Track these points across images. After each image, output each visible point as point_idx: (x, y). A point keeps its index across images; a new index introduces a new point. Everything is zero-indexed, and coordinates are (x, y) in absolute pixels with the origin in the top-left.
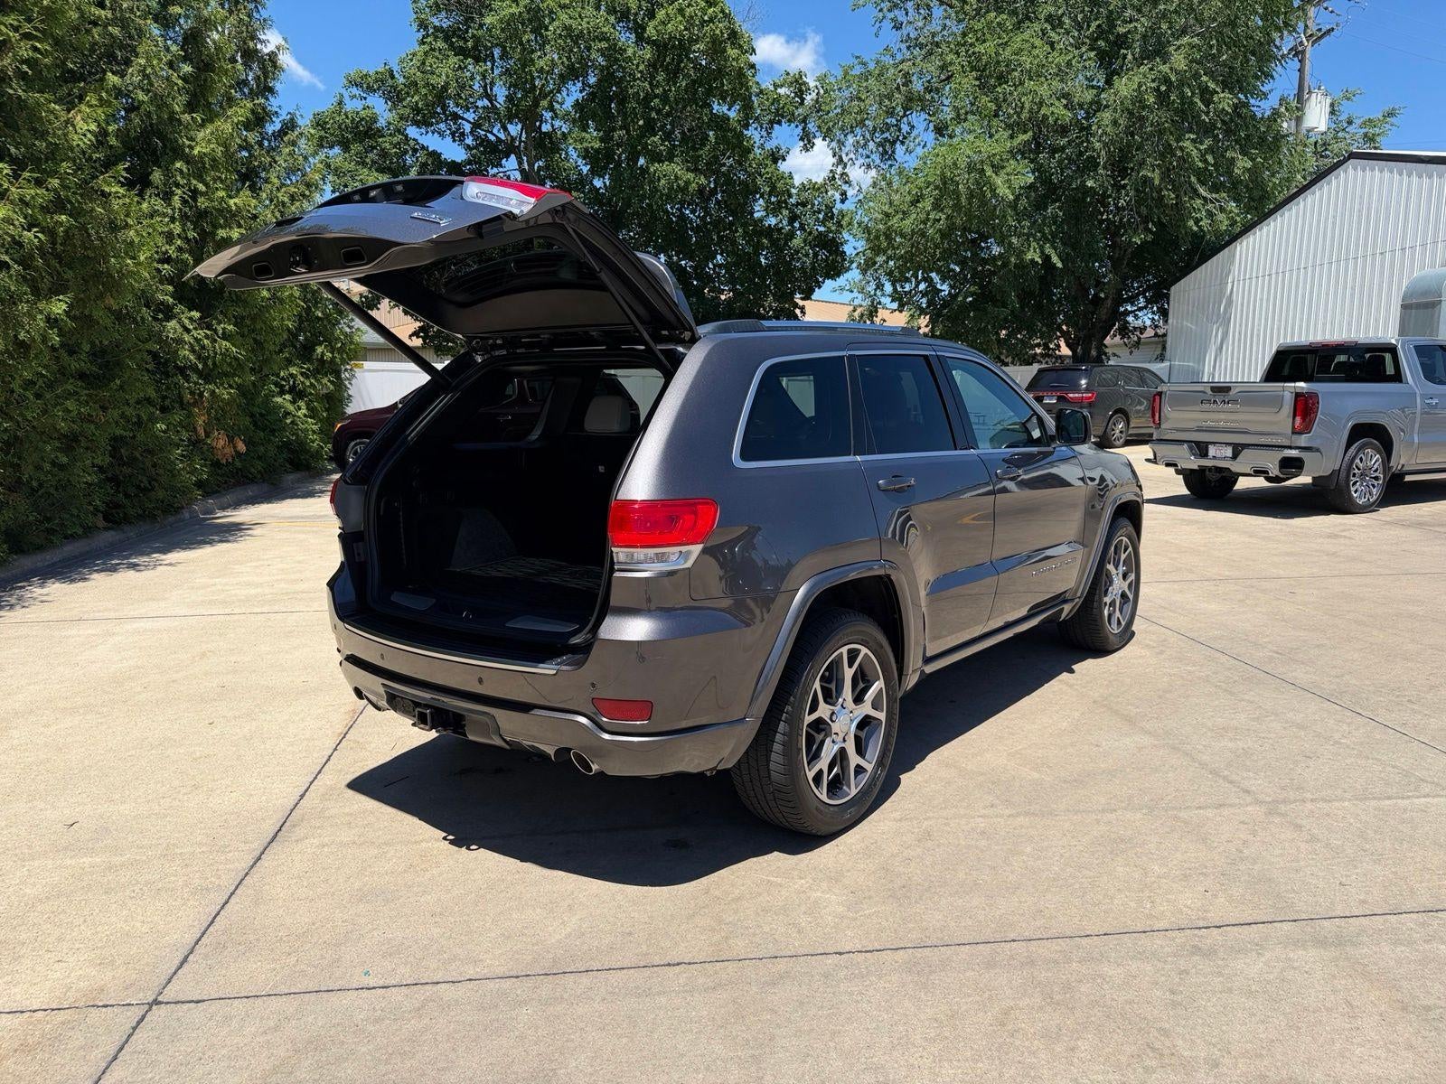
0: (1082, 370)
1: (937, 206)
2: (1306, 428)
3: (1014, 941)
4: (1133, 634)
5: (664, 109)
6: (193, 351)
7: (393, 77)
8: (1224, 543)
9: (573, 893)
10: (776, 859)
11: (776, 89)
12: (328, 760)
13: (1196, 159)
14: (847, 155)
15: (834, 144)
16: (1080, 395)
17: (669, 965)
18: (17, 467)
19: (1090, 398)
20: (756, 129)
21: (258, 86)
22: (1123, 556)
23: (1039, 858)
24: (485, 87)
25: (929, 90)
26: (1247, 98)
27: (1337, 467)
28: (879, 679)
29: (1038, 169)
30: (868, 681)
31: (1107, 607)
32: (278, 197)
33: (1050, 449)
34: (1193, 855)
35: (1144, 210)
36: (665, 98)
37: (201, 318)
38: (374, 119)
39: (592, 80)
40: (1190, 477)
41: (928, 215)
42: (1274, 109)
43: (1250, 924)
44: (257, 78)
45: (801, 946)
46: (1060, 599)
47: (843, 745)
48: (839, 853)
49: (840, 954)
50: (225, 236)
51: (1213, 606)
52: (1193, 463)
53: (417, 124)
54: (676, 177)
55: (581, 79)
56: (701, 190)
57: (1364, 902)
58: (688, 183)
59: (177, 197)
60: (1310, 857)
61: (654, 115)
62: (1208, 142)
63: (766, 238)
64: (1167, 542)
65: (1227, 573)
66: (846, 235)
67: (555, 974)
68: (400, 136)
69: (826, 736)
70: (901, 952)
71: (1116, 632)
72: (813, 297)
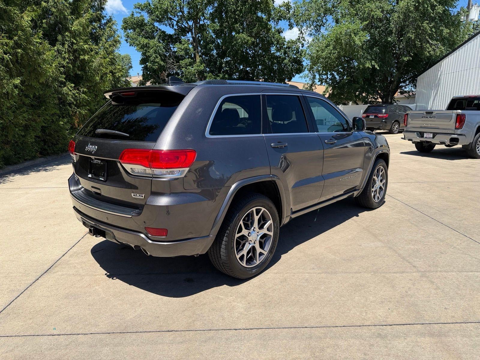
0: (383, 106)
1: (334, 48)
2: (460, 127)
3: (306, 327)
4: (384, 202)
5: (240, 15)
6: (72, 98)
7: (150, 5)
8: (426, 169)
9: (143, 299)
10: (225, 288)
11: (280, 8)
12: (79, 242)
13: (428, 30)
14: (304, 30)
15: (299, 27)
16: (383, 115)
17: (168, 331)
18: (6, 136)
19: (386, 116)
20: (273, 22)
21: (98, 7)
22: (381, 174)
23: (326, 292)
24: (181, 8)
25: (333, 7)
26: (448, 8)
27: (472, 141)
28: (270, 220)
29: (372, 35)
30: (266, 220)
31: (373, 192)
32: (105, 46)
33: (350, 133)
34: (387, 293)
35: (409, 49)
36: (241, 11)
37: (74, 87)
38: (143, 20)
39: (216, 5)
40: (418, 144)
41: (331, 51)
42: (458, 12)
43: (404, 325)
44: (98, 5)
45: (222, 326)
46: (354, 189)
47: (254, 245)
48: (249, 286)
49: (236, 330)
50: (83, 58)
51: (417, 192)
52: (418, 139)
53: (157, 21)
54: (244, 39)
55: (212, 5)
56: (253, 43)
57: (453, 317)
58: (248, 41)
59: (66, 45)
60: (435, 296)
61: (237, 17)
62: (433, 24)
63: (275, 60)
64: (405, 168)
65: (425, 180)
66: (304, 59)
67: (124, 333)
68: (152, 26)
69: (246, 242)
70: (260, 330)
71: (377, 201)
72: (292, 80)
